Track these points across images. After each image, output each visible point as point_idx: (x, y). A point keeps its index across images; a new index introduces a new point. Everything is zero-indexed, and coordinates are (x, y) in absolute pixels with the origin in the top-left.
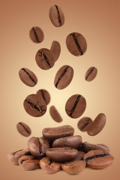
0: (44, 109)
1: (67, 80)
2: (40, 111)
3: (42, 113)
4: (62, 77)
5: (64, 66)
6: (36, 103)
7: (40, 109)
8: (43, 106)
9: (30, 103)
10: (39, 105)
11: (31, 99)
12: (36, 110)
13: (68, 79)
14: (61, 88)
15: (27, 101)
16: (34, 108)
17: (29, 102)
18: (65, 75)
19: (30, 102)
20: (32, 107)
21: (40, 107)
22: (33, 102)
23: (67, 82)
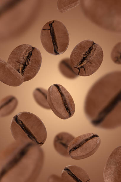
0: (81, 71)
1: (55, 103)
2: (79, 65)
3: (76, 68)
4: (63, 99)
5: (74, 111)
6: (90, 59)
7: (82, 65)
8: (85, 70)
9: (90, 51)
10: (87, 63)
11: (96, 51)
12: (80, 60)
13: (55, 106)
14: (51, 90)
15: (92, 46)
16: (83, 57)
17: (90, 49)
18: (63, 105)
19: (92, 50)
20: (84, 55)
21: (84, 65)
22: (91, 55)
23: (53, 102)
